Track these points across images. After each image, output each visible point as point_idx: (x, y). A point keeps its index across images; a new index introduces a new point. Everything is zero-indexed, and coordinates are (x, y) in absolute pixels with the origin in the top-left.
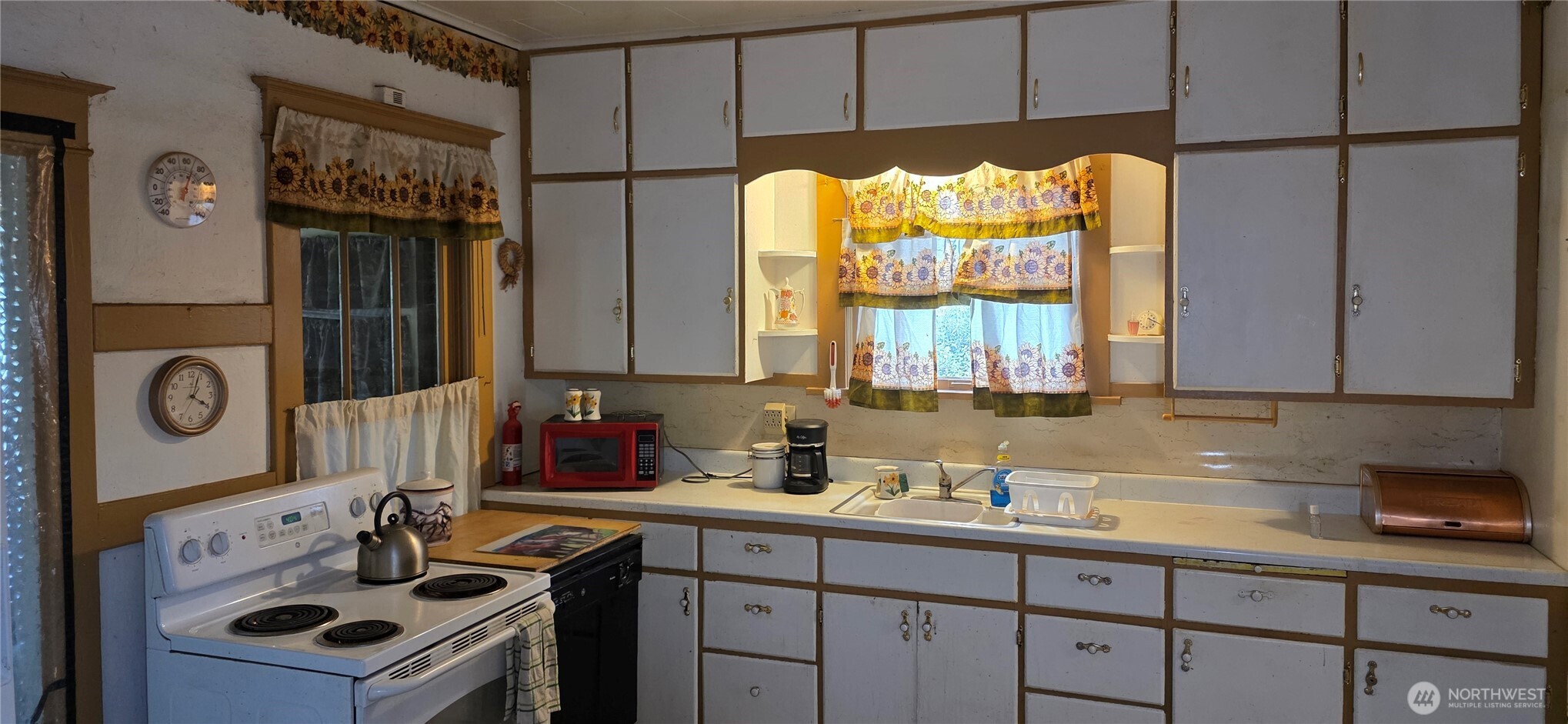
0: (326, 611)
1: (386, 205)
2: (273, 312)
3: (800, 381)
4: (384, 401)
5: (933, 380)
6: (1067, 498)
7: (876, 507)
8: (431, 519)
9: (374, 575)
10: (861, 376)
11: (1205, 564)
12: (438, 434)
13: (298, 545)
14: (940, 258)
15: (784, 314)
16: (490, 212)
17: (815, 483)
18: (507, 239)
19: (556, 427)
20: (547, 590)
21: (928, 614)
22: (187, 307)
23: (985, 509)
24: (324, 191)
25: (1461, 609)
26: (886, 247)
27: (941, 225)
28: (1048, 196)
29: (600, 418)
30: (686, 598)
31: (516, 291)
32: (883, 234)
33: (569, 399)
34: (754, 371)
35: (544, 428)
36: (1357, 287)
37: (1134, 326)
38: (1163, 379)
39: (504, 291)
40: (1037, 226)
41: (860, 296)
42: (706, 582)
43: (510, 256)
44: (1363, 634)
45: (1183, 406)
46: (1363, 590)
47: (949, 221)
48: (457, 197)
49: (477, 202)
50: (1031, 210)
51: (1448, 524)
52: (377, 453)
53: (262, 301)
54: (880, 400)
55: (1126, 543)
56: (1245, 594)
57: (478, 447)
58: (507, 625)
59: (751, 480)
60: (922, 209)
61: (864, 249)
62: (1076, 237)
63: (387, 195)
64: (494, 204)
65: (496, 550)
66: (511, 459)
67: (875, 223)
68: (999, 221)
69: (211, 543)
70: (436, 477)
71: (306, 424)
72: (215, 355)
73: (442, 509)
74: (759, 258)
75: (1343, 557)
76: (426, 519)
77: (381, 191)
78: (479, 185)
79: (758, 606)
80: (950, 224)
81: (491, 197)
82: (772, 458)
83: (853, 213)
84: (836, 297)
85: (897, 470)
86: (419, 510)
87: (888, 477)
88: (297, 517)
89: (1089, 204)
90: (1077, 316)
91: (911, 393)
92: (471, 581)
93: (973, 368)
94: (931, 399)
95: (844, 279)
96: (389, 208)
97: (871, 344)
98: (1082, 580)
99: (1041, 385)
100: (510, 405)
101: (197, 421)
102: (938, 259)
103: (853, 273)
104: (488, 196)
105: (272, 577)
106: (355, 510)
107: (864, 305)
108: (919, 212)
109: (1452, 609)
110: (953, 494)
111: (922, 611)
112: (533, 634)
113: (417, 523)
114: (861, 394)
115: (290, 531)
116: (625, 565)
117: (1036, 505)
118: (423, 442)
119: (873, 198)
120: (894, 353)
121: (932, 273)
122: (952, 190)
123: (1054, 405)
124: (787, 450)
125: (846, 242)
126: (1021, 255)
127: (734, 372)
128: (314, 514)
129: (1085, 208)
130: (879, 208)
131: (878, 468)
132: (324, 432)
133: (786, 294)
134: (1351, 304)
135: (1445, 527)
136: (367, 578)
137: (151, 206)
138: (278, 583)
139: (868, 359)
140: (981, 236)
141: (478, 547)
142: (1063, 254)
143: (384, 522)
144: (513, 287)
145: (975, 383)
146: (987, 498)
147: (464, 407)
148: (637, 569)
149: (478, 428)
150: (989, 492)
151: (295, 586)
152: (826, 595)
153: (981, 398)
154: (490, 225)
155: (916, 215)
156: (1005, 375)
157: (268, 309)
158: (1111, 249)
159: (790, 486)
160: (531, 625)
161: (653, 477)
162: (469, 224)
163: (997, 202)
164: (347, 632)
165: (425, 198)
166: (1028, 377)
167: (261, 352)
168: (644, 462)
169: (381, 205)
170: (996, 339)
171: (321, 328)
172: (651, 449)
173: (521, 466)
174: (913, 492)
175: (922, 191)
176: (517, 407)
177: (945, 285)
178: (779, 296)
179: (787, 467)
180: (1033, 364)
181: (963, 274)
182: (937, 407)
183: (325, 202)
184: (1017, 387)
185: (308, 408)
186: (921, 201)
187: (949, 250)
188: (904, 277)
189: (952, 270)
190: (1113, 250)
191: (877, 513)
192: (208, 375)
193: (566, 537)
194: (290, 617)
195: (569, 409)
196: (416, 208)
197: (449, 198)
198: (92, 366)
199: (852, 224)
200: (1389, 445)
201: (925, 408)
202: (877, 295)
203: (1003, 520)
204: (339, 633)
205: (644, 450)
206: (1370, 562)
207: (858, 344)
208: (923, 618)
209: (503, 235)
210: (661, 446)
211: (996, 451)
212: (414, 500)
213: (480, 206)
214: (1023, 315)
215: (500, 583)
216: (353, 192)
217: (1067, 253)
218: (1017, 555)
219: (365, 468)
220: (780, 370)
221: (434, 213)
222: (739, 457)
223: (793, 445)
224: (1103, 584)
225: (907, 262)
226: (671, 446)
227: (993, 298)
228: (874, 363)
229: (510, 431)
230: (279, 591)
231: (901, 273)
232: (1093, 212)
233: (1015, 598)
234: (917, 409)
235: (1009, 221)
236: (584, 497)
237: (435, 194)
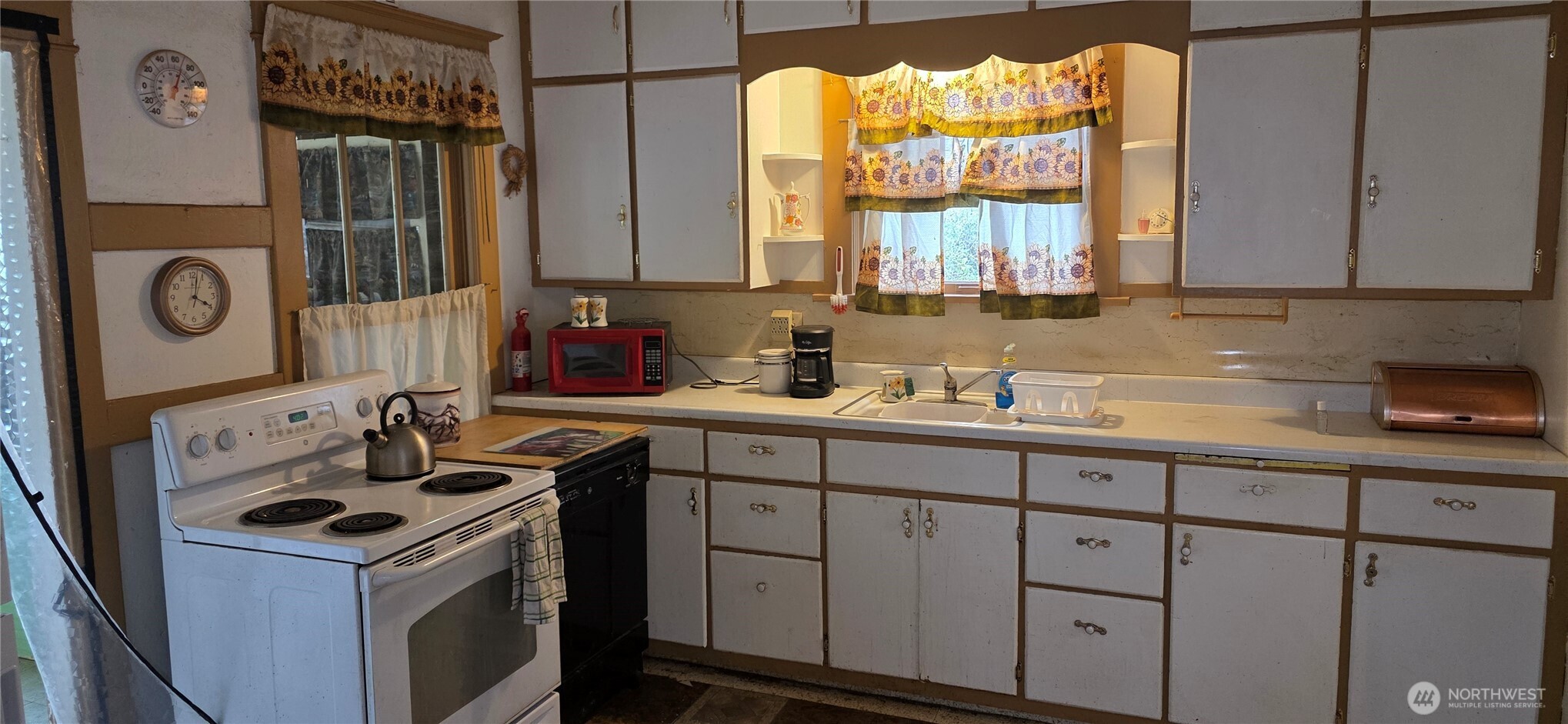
0: (334, 505)
1: (383, 107)
2: (272, 215)
3: (806, 288)
4: (389, 306)
5: (940, 284)
6: (1070, 398)
7: (880, 410)
8: (439, 420)
9: (383, 472)
10: (867, 281)
11: (1207, 460)
12: (445, 339)
13: (306, 442)
14: (948, 159)
15: (789, 219)
16: (491, 117)
17: (820, 388)
18: (509, 145)
19: (564, 334)
20: (552, 487)
21: (930, 512)
22: (184, 208)
23: (989, 410)
24: (318, 92)
25: (1466, 501)
26: (893, 149)
27: (949, 124)
28: (1059, 91)
29: (606, 325)
30: (693, 498)
31: (520, 199)
32: (890, 134)
33: (576, 306)
34: (759, 277)
35: (551, 334)
36: (1374, 177)
37: (1145, 224)
38: (1171, 279)
39: (508, 198)
40: (1047, 123)
41: (865, 199)
42: (713, 483)
43: (513, 162)
44: (1365, 527)
45: (1192, 305)
46: (1366, 483)
47: (957, 120)
48: (456, 100)
49: (476, 106)
50: (1042, 107)
51: (1458, 419)
52: (384, 356)
53: (260, 204)
54: (887, 305)
55: (1128, 440)
56: (1246, 488)
57: (487, 353)
58: (512, 519)
59: (758, 386)
60: (929, 107)
61: (871, 150)
62: (1087, 134)
63: (383, 97)
64: (494, 109)
65: (503, 450)
66: (520, 366)
67: (882, 122)
68: (1008, 119)
69: (218, 439)
70: (445, 380)
71: (311, 327)
72: (215, 256)
73: (450, 411)
74: (763, 161)
75: (1347, 450)
76: (433, 420)
77: (377, 94)
78: (477, 88)
79: (764, 506)
80: (959, 122)
81: (491, 101)
82: (778, 364)
83: (859, 113)
84: (841, 203)
85: (902, 374)
86: (427, 412)
87: (893, 381)
88: (304, 415)
89: (1101, 98)
90: (1087, 216)
91: (918, 297)
92: (476, 478)
93: (980, 271)
94: (937, 303)
95: (850, 182)
96: (386, 111)
97: (877, 248)
98: (1083, 477)
99: (1049, 286)
100: (518, 312)
101: (200, 322)
102: (946, 161)
103: (860, 176)
104: (488, 100)
105: (282, 473)
106: (362, 410)
107: (870, 209)
108: (926, 110)
109: (1457, 501)
110: (958, 397)
111: (923, 509)
112: (537, 528)
113: (425, 424)
114: (868, 300)
115: (298, 429)
116: (632, 466)
117: (1039, 405)
118: (431, 346)
119: (879, 98)
120: (901, 259)
121: (939, 174)
122: (961, 88)
123: (1061, 306)
124: (794, 356)
125: (852, 144)
126: (1030, 153)
127: (739, 278)
128: (321, 413)
129: (1096, 103)
130: (886, 108)
131: (884, 372)
132: (330, 335)
133: (791, 198)
134: (1368, 197)
135: (1455, 422)
136: (375, 475)
137: (143, 106)
138: (288, 479)
139: (874, 264)
140: (990, 135)
141: (486, 447)
142: (1074, 151)
143: (390, 421)
144: (517, 194)
145: (982, 286)
146: (993, 401)
147: (471, 314)
148: (645, 471)
149: (486, 334)
150: (994, 395)
151: (305, 483)
152: (830, 494)
153: (988, 301)
154: (491, 130)
155: (923, 114)
156: (1012, 276)
157: (266, 211)
158: (1123, 145)
159: (795, 390)
160: (535, 519)
161: (660, 383)
162: (468, 129)
163: (1007, 99)
164: (352, 523)
165: (422, 101)
166: (1035, 279)
167: (262, 255)
168: (651, 368)
169: (378, 107)
170: (1004, 241)
171: (333, 240)
172: (658, 355)
173: (530, 373)
174: (918, 395)
175: (929, 88)
176: (524, 314)
177: (952, 185)
178: (785, 201)
179: (793, 373)
180: (1041, 265)
181: (971, 174)
182: (944, 311)
183: (319, 103)
184: (1024, 290)
185: (312, 310)
186: (928, 99)
187: (957, 151)
188: (911, 179)
189: (960, 171)
190: (1125, 146)
191: (880, 415)
192: (209, 276)
193: (573, 438)
194: (299, 509)
195: (576, 315)
196: (413, 111)
197: (448, 102)
198: (92, 265)
199: (858, 125)
200: (1402, 342)
201: (931, 313)
202: (884, 198)
203: (1006, 420)
204: (344, 524)
205: (651, 356)
206: (1374, 455)
207: (864, 249)
208: (924, 516)
209: (504, 140)
210: (669, 353)
211: (1002, 354)
212: (421, 403)
213: (480, 110)
214: (1032, 216)
215: (505, 480)
216: (347, 93)
217: (1078, 151)
218: (1018, 453)
219: (373, 371)
220: (786, 277)
221: (432, 116)
222: (746, 364)
223: (799, 350)
224: (1104, 481)
225: (915, 163)
226: (680, 354)
227: (1002, 199)
228: (880, 268)
229: (520, 338)
230: (289, 487)
231: (908, 175)
232: (1105, 107)
233: (1016, 496)
234: (923, 314)
235: (1019, 118)
236: (592, 402)
237: (433, 97)
